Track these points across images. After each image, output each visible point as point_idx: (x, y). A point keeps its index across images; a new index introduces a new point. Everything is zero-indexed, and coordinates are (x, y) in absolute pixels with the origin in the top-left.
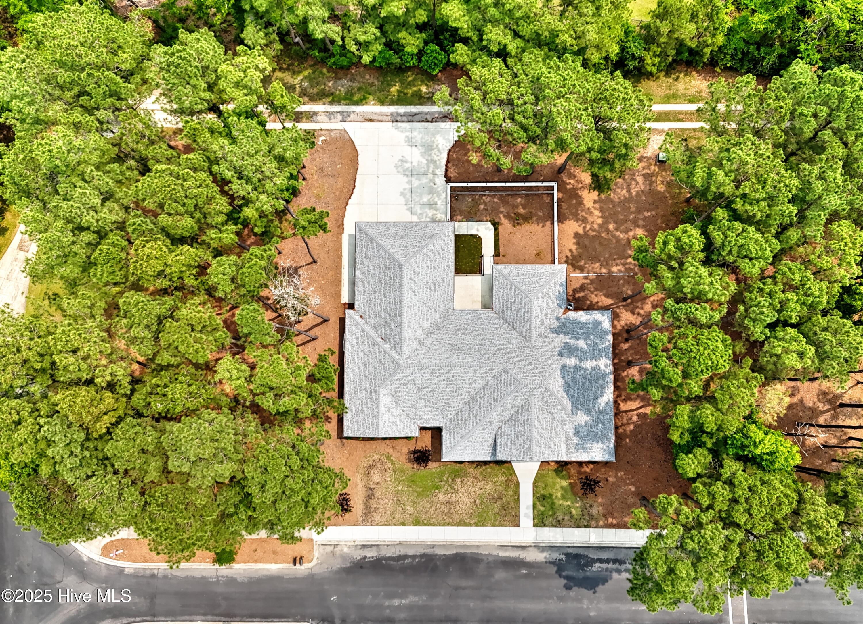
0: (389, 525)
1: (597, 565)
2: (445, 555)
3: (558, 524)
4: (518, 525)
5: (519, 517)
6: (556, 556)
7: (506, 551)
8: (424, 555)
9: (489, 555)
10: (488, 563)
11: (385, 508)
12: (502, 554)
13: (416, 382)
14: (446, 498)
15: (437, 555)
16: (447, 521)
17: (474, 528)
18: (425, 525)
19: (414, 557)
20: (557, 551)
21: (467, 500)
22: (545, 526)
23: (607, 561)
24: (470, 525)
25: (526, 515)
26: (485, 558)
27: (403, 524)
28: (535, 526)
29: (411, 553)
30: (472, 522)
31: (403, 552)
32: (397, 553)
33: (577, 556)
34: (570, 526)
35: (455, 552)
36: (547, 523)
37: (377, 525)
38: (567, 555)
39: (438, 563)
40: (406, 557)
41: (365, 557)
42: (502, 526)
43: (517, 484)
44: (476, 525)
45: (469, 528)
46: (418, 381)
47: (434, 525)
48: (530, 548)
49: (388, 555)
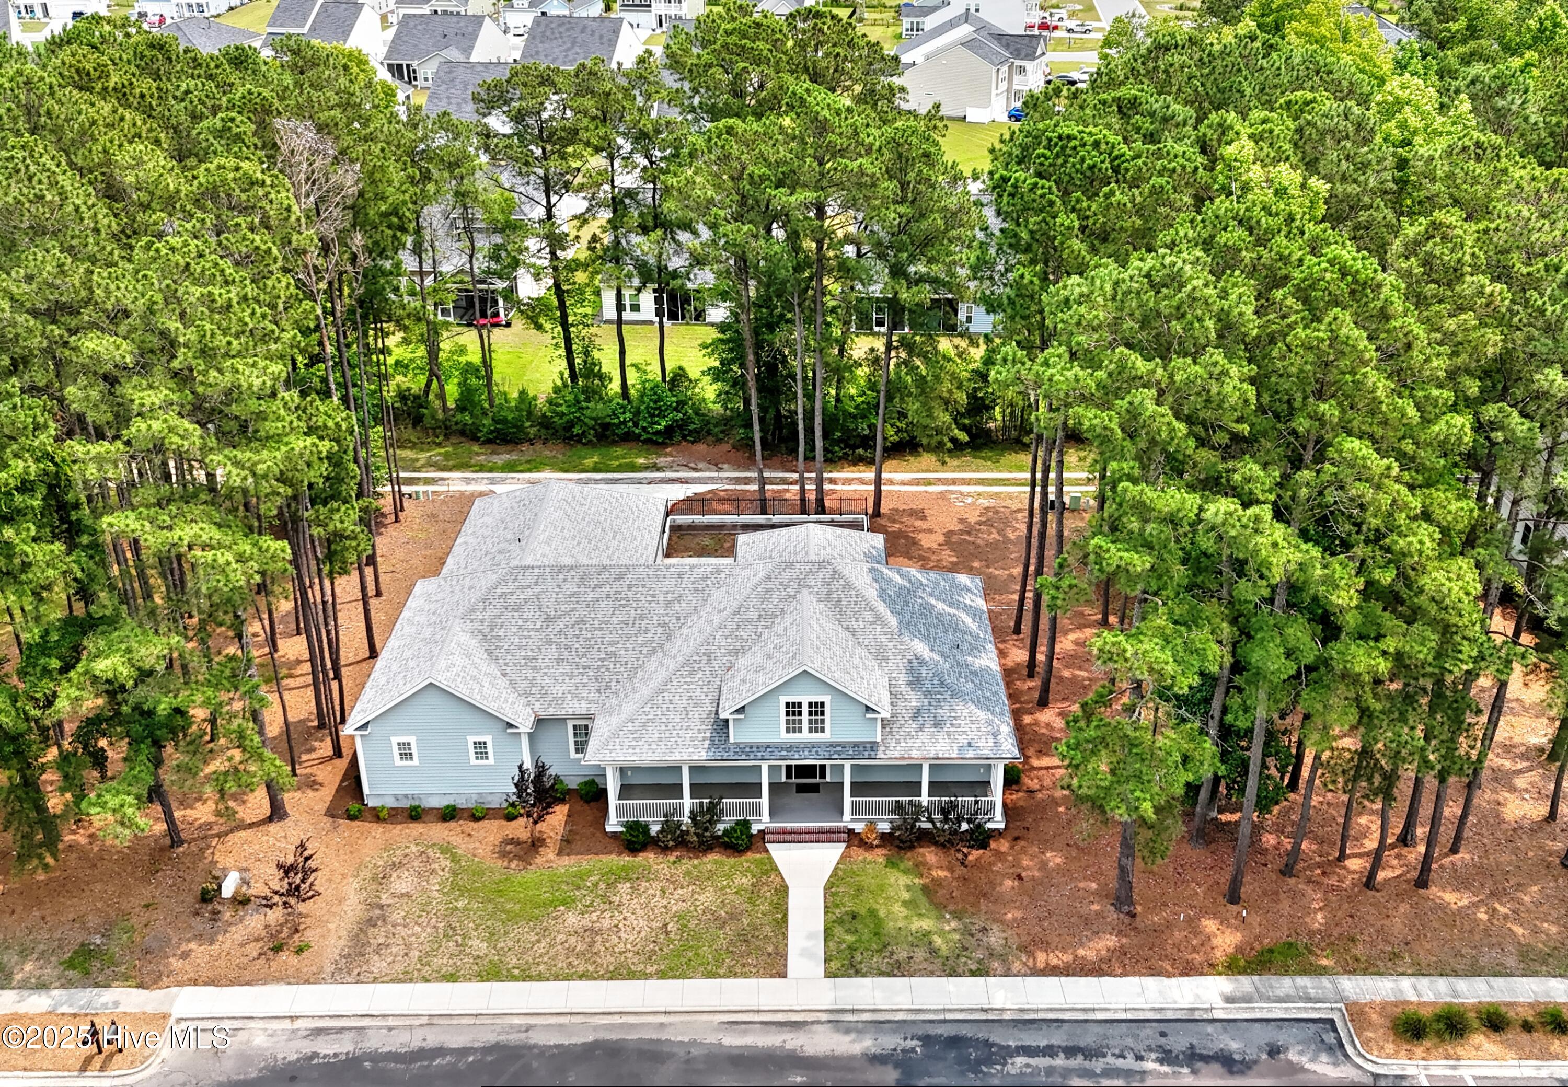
0: (411, 980)
1: (1020, 1060)
2: (557, 1046)
3: (897, 969)
4: (783, 975)
5: (784, 956)
6: (891, 1042)
7: (745, 1032)
8: (496, 1048)
9: (693, 1043)
10: (688, 1061)
11: (408, 946)
12: (732, 1040)
13: (544, 602)
14: (584, 922)
15: (535, 1046)
16: (581, 969)
17: (653, 983)
18: (515, 979)
19: (464, 1052)
20: (895, 1031)
21: (642, 923)
22: (858, 973)
23: (1049, 1051)
24: (646, 976)
25: (806, 953)
26: (681, 1052)
27: (452, 978)
28: (829, 974)
29: (456, 1041)
30: (650, 969)
31: (433, 1039)
32: (416, 1044)
33: (955, 1042)
34: (931, 974)
35: (590, 1039)
36: (864, 968)
37: (375, 980)
38: (927, 1040)
39: (535, 1064)
40: (440, 1051)
41: (315, 1055)
42: (735, 975)
43: (783, 890)
44: (662, 975)
45: (641, 983)
46: (549, 602)
47: (540, 978)
48: (816, 1027)
49: (385, 1050)
